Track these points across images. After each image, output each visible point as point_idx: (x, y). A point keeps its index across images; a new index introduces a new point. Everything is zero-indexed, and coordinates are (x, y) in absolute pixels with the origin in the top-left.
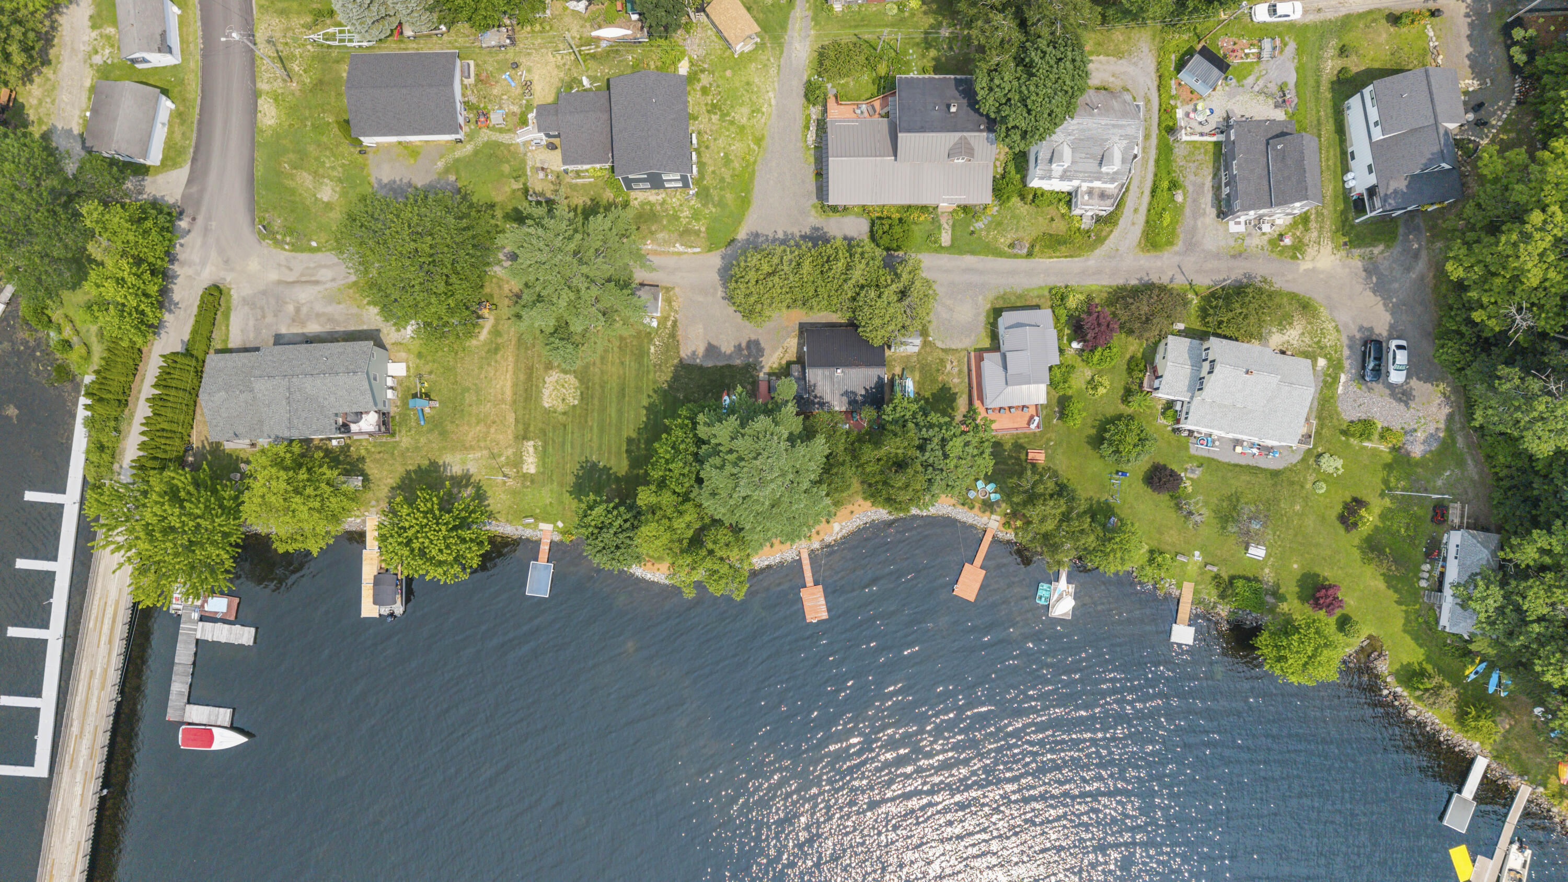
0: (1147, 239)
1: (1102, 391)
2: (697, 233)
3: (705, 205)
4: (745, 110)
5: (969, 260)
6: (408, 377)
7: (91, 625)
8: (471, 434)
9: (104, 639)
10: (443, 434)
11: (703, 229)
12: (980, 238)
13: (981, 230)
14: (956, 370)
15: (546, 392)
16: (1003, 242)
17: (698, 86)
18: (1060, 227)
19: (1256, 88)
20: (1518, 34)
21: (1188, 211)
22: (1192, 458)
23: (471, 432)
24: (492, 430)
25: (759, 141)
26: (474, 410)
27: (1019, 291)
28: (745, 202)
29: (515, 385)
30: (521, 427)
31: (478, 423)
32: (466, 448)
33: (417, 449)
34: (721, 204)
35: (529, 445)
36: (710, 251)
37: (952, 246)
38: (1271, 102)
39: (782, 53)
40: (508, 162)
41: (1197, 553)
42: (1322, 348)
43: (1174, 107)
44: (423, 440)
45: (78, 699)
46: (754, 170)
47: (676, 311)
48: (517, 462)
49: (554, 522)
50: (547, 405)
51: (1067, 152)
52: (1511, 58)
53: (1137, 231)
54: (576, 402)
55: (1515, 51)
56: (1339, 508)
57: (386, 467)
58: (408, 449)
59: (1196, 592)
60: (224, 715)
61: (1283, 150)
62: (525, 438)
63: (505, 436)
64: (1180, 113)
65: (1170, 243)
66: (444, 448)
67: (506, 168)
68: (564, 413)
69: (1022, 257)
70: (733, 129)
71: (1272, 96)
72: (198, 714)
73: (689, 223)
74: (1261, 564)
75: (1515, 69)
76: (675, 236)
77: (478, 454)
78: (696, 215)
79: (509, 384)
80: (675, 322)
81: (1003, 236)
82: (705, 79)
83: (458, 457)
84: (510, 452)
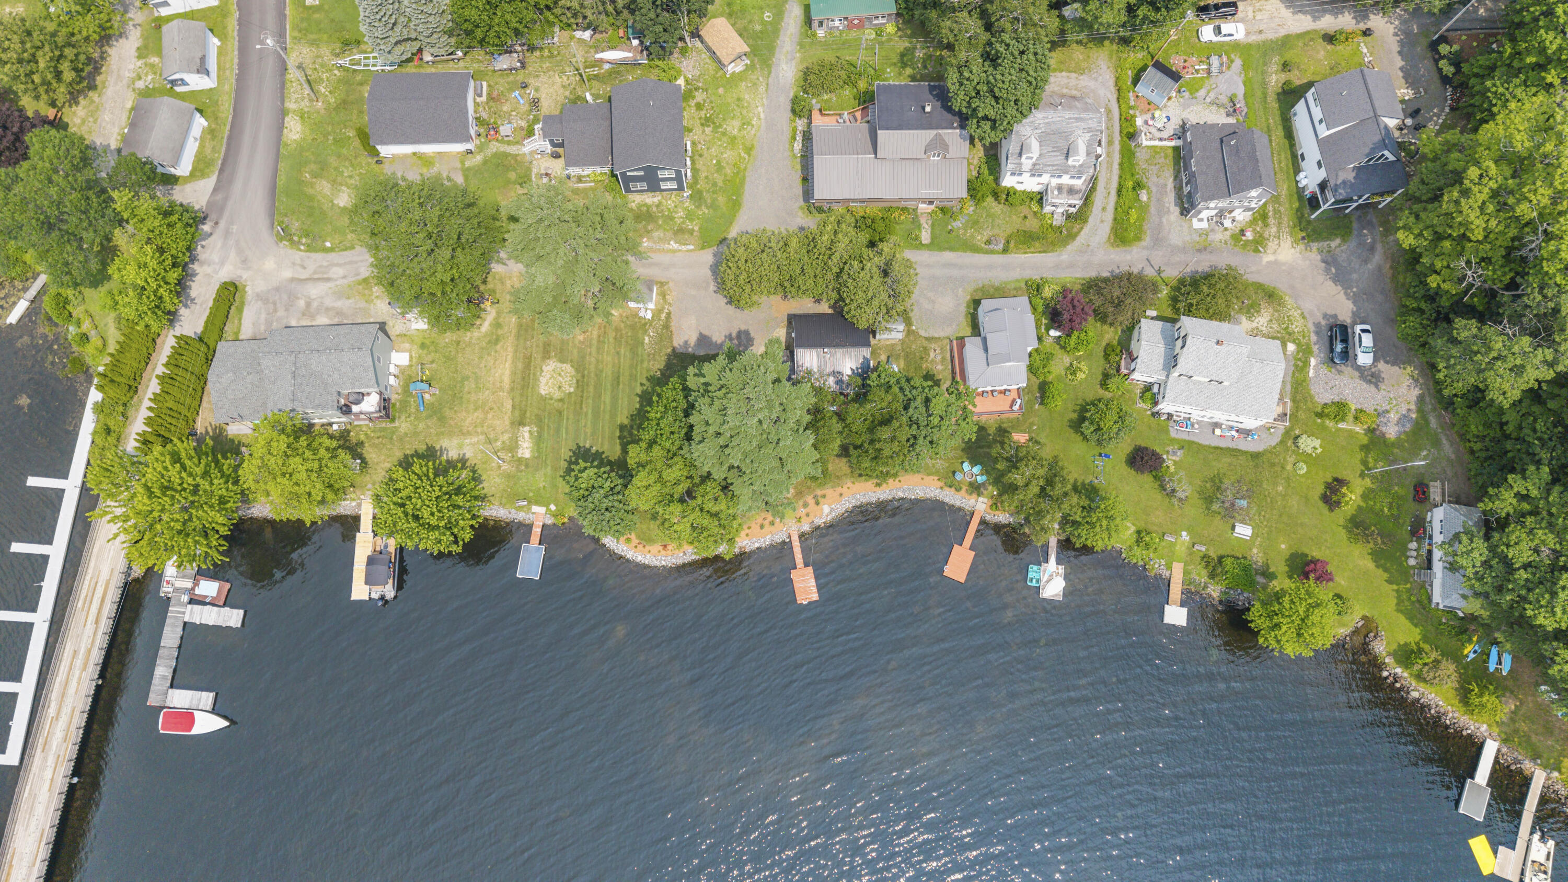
0: (1116, 235)
1: (1081, 376)
2: (691, 232)
3: (698, 207)
4: (736, 123)
5: (948, 256)
6: (410, 366)
7: (80, 605)
8: (469, 420)
9: (92, 618)
10: (442, 419)
11: (696, 228)
12: (958, 236)
13: (959, 228)
14: (939, 358)
15: (543, 380)
16: (980, 239)
17: (692, 103)
18: (1033, 224)
19: (1208, 100)
20: (1444, 49)
21: (1153, 210)
22: (1173, 441)
23: (469, 418)
24: (490, 416)
25: (749, 150)
26: (473, 397)
27: (997, 284)
28: (736, 205)
29: (513, 373)
30: (517, 413)
31: (476, 409)
32: (464, 434)
33: (416, 434)
34: (713, 206)
35: (525, 431)
36: (703, 248)
37: (932, 243)
38: (1223, 111)
39: (770, 73)
40: (515, 170)
41: (1184, 534)
42: (1290, 334)
43: (1133, 116)
44: (421, 426)
45: (58, 680)
46: (744, 176)
47: (670, 304)
48: (512, 447)
49: (547, 505)
50: (543, 393)
51: (1035, 145)
52: (1440, 70)
53: (1106, 228)
54: (572, 390)
55: (1443, 63)
56: (1320, 489)
57: (384, 451)
58: (406, 434)
59: (1186, 573)
60: (207, 698)
61: (1236, 145)
62: (521, 423)
63: (501, 423)
64: (1139, 121)
65: (1138, 238)
66: (442, 433)
67: (512, 176)
68: (561, 400)
69: (998, 253)
70: (725, 139)
71: (1223, 106)
72: (180, 699)
73: (683, 223)
74: (1249, 543)
75: (1445, 80)
76: (669, 234)
77: (475, 439)
78: (690, 216)
79: (507, 372)
80: (669, 314)
81: (979, 233)
82: (699, 96)
83: (455, 442)
84: (506, 437)
